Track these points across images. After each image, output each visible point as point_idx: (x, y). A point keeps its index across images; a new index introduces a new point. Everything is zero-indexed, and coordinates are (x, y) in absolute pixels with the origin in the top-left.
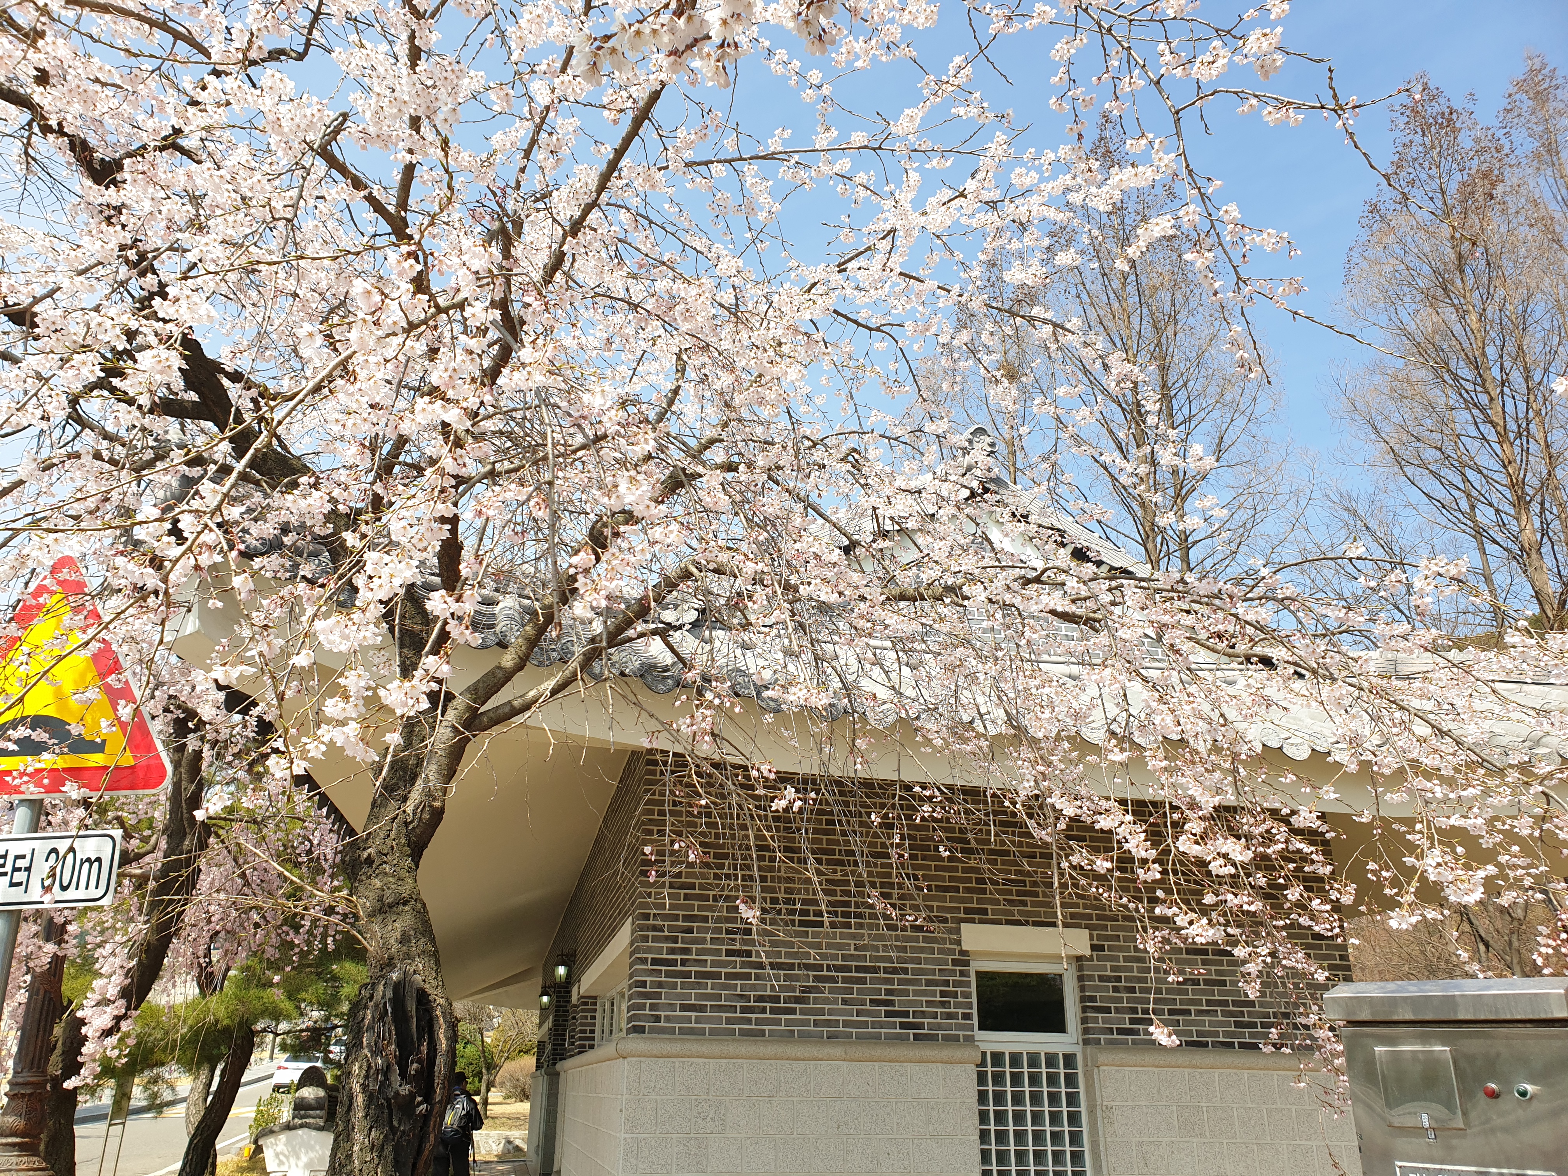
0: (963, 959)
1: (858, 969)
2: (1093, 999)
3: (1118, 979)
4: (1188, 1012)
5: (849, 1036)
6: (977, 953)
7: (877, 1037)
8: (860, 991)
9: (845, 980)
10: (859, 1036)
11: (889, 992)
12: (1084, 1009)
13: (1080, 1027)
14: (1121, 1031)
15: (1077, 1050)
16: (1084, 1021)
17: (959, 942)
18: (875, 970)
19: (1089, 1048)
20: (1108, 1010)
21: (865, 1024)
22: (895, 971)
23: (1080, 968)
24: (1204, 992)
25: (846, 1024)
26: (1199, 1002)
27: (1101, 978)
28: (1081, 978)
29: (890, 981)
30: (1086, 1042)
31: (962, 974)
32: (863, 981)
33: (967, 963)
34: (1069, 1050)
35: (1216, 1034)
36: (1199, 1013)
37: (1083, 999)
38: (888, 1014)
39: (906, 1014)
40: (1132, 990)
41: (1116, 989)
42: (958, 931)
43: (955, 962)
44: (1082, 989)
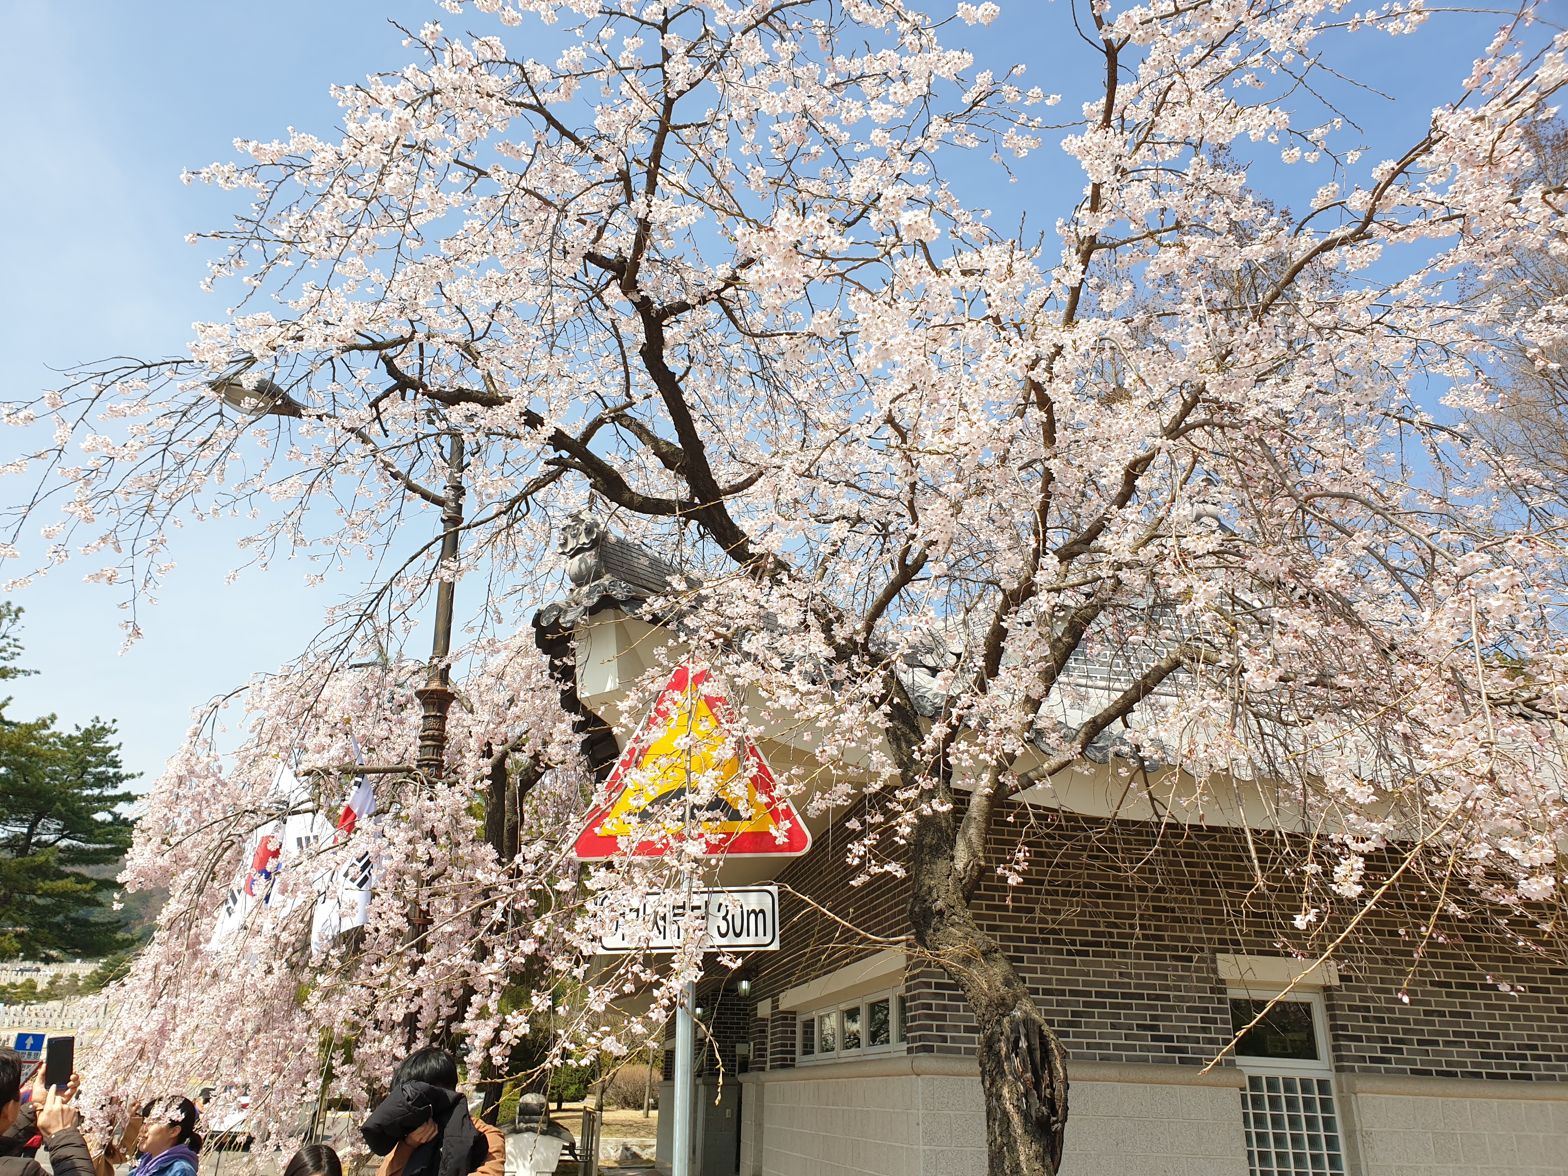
0: (1220, 986)
1: (1124, 996)
2: (1344, 1028)
3: (1367, 1010)
4: (1436, 1043)
5: (1119, 1057)
6: (1233, 981)
7: (1145, 1060)
8: (1127, 1017)
9: (1113, 1006)
10: (1129, 1059)
11: (1154, 1018)
12: (1336, 1038)
13: (1332, 1054)
14: (1373, 1060)
15: (1330, 1076)
16: (1336, 1048)
17: (1215, 971)
18: (1141, 997)
19: (1344, 1076)
20: (1359, 1039)
21: (1133, 1048)
22: (1158, 997)
23: (1329, 998)
24: (1450, 1024)
25: (1116, 1047)
26: (1446, 1034)
27: (1351, 1008)
28: (1330, 1008)
29: (1154, 1008)
30: (1339, 1069)
31: (1220, 1001)
32: (1129, 1007)
33: (1223, 991)
34: (1324, 1076)
35: (1464, 1064)
36: (1447, 1044)
37: (1333, 1028)
38: (1154, 1038)
39: (1170, 1039)
40: (1381, 1020)
41: (1365, 1019)
42: (1214, 961)
43: (1213, 991)
44: (1333, 1017)
